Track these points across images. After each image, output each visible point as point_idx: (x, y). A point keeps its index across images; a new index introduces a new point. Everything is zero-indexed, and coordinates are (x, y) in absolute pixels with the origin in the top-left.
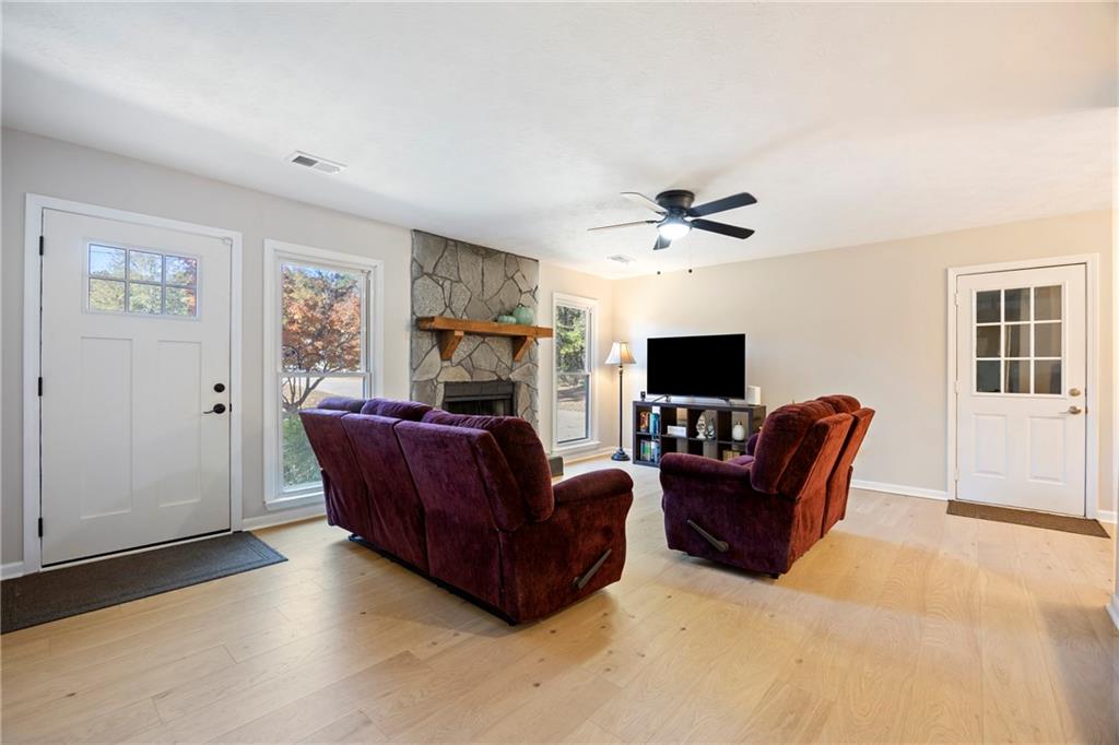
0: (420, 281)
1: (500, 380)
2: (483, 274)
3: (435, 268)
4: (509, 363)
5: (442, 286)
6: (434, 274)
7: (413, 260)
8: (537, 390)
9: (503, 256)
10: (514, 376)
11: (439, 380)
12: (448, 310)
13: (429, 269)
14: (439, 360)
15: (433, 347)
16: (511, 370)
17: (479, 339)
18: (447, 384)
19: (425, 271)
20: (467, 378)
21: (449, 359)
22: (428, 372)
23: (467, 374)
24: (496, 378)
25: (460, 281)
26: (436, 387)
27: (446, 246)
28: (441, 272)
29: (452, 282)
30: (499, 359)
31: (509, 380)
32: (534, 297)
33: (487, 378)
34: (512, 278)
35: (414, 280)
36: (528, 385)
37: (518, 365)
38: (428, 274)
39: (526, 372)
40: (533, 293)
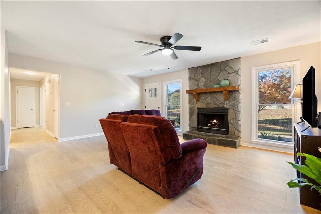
1: (219, 107)
2: (211, 73)
3: (194, 76)
4: (223, 101)
5: (196, 81)
6: (194, 78)
7: (189, 76)
8: (240, 112)
9: (219, 63)
10: (226, 106)
11: (196, 107)
12: (198, 87)
13: (193, 77)
14: (196, 101)
15: (194, 98)
16: (224, 104)
17: (210, 94)
18: (198, 109)
19: (191, 78)
20: (205, 107)
21: (198, 101)
22: (192, 105)
23: (204, 105)
24: (217, 106)
25: (202, 77)
27: (197, 69)
28: (196, 77)
29: (200, 78)
30: (218, 100)
31: (223, 107)
32: (237, 74)
33: (213, 106)
34: (224, 70)
35: (189, 81)
36: (234, 110)
37: (227, 102)
38: (192, 79)
39: (232, 104)
40: (236, 72)
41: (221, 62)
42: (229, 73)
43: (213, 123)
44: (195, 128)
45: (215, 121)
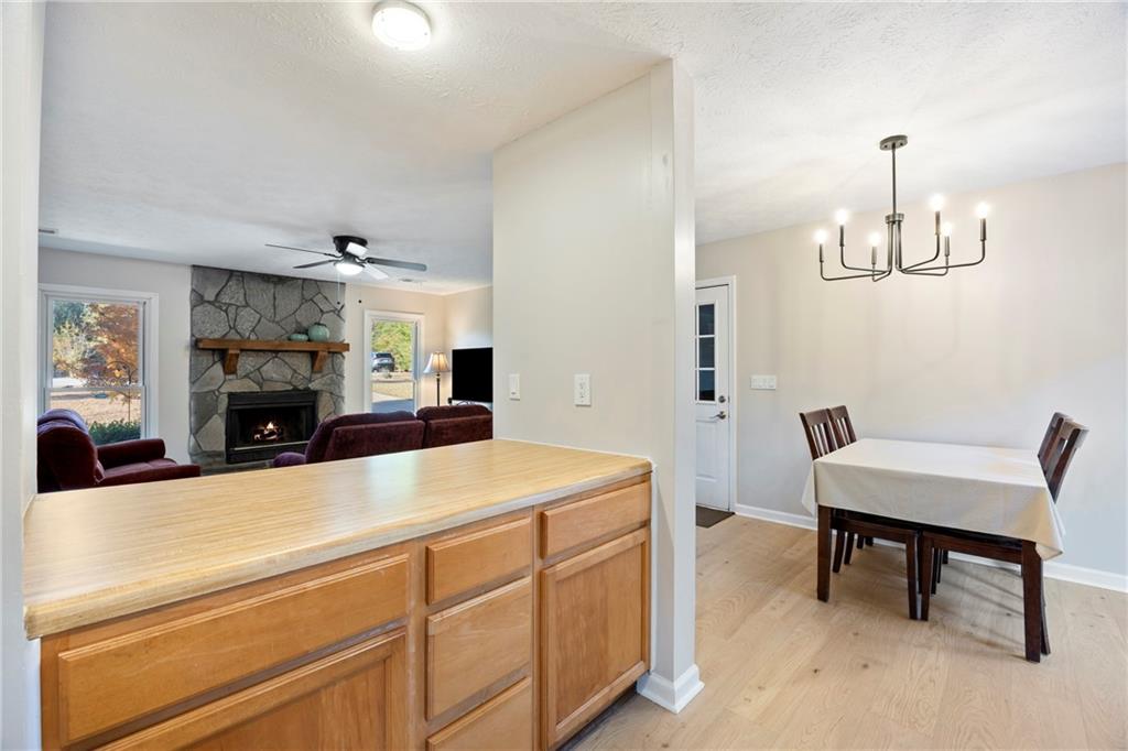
0: (198, 308)
1: (295, 389)
2: (275, 298)
3: (217, 295)
4: (307, 374)
5: (226, 311)
6: (216, 301)
7: (193, 290)
8: (343, 398)
9: (300, 282)
10: (313, 386)
11: (222, 390)
12: (233, 331)
13: (210, 295)
14: (222, 373)
15: (214, 363)
16: (310, 381)
17: (270, 355)
18: (231, 395)
19: (206, 299)
20: (256, 388)
21: (234, 372)
22: (208, 384)
23: (255, 385)
24: (290, 388)
25: (247, 305)
26: (217, 397)
27: (230, 277)
28: (225, 299)
29: (238, 307)
30: (295, 371)
31: (307, 389)
32: (339, 315)
33: (279, 387)
34: (311, 300)
35: (193, 307)
36: (331, 393)
37: (319, 375)
38: (209, 302)
39: (329, 382)
40: (338, 312)
41: (304, 280)
42: (321, 311)
43: (266, 432)
44: (219, 454)
45: (271, 426)
